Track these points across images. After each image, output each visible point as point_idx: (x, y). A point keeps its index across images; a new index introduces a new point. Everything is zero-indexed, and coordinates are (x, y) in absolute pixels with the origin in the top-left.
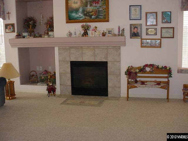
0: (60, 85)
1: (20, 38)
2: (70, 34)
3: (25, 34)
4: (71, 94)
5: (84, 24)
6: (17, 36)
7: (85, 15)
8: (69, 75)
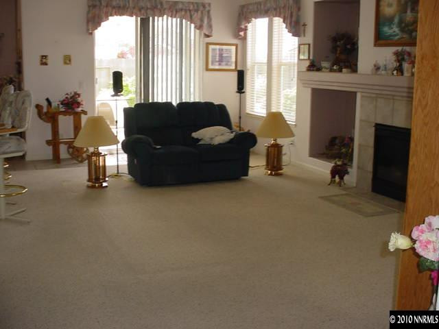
0: (359, 168)
1: (313, 70)
2: (377, 68)
3: (325, 64)
4: (370, 189)
5: (400, 49)
6: (309, 66)
7: (402, 30)
8: (371, 151)
